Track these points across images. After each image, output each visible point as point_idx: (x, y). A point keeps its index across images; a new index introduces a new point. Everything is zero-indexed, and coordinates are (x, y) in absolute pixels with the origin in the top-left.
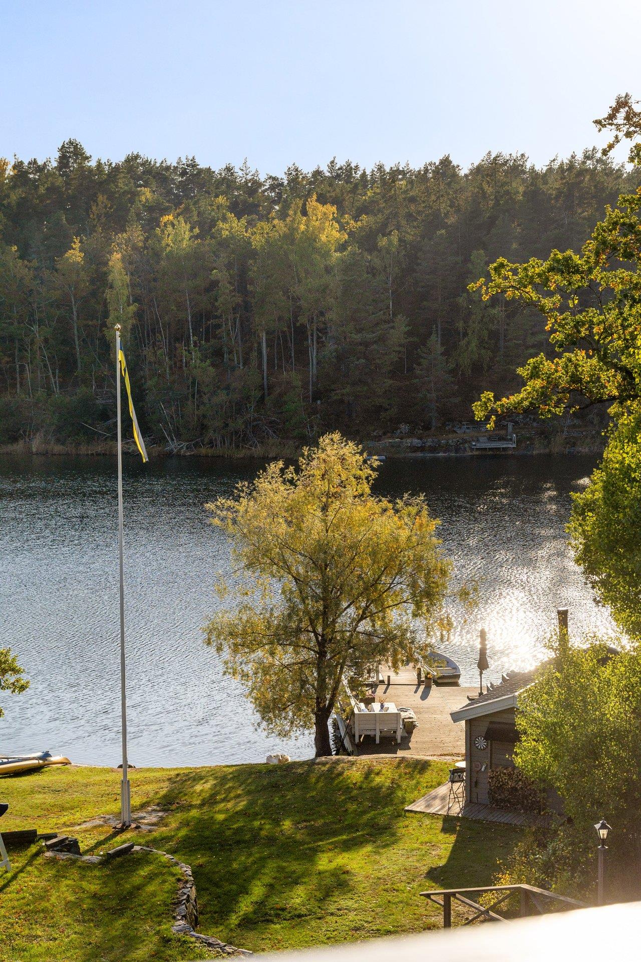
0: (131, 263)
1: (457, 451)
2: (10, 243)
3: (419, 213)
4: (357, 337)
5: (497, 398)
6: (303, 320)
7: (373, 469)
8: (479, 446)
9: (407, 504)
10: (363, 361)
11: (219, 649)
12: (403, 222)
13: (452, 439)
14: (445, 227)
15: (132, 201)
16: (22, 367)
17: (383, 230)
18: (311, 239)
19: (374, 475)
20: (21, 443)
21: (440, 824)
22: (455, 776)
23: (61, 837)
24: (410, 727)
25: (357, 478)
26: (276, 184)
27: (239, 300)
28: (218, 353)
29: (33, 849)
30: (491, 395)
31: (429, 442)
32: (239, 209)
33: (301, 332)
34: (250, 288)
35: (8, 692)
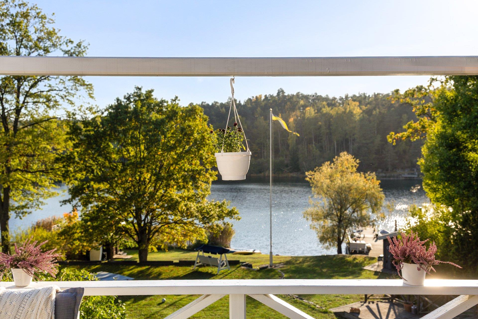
0: (296, 121)
1: (397, 178)
2: (261, 116)
3: (386, 104)
4: (364, 142)
5: (395, 134)
6: (347, 137)
7: (357, 164)
8: (405, 176)
9: (369, 175)
10: (366, 149)
11: (307, 219)
12: (381, 107)
13: (395, 174)
14: (394, 107)
15: (297, 104)
16: (264, 152)
17: (374, 109)
18: (351, 113)
19: (358, 165)
20: (263, 173)
21: (373, 273)
22: (380, 259)
23: (247, 263)
24: (369, 249)
25: (352, 166)
26: (341, 99)
27: (328, 131)
28: (321, 147)
29: (238, 265)
30: (393, 133)
31: (388, 175)
32: (329, 105)
33: (347, 141)
34: (331, 127)
35: (235, 220)
